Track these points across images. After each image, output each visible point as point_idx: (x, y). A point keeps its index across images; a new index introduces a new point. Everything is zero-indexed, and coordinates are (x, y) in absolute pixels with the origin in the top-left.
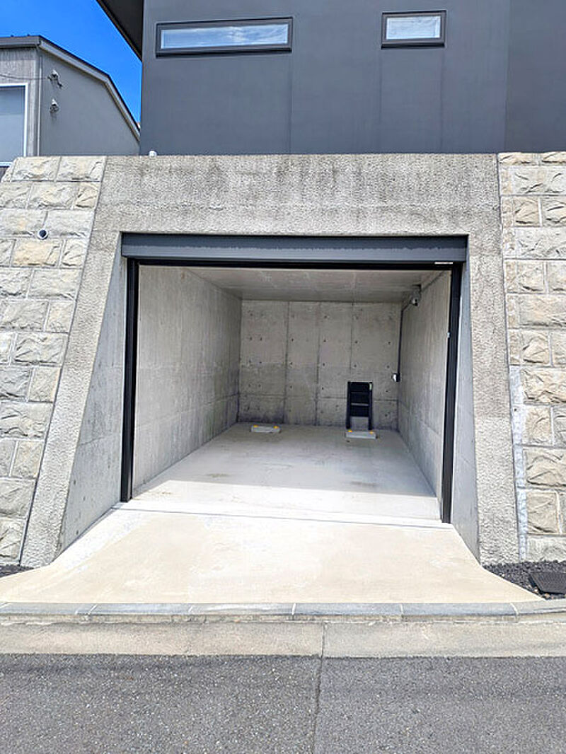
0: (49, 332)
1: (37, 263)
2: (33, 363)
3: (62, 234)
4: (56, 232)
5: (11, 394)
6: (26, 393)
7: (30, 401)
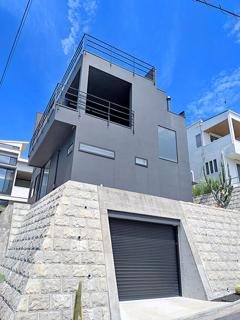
0: (97, 240)
1: (87, 217)
2: (95, 251)
3: (92, 208)
4: (90, 207)
5: (92, 262)
6: (96, 262)
7: (98, 264)
